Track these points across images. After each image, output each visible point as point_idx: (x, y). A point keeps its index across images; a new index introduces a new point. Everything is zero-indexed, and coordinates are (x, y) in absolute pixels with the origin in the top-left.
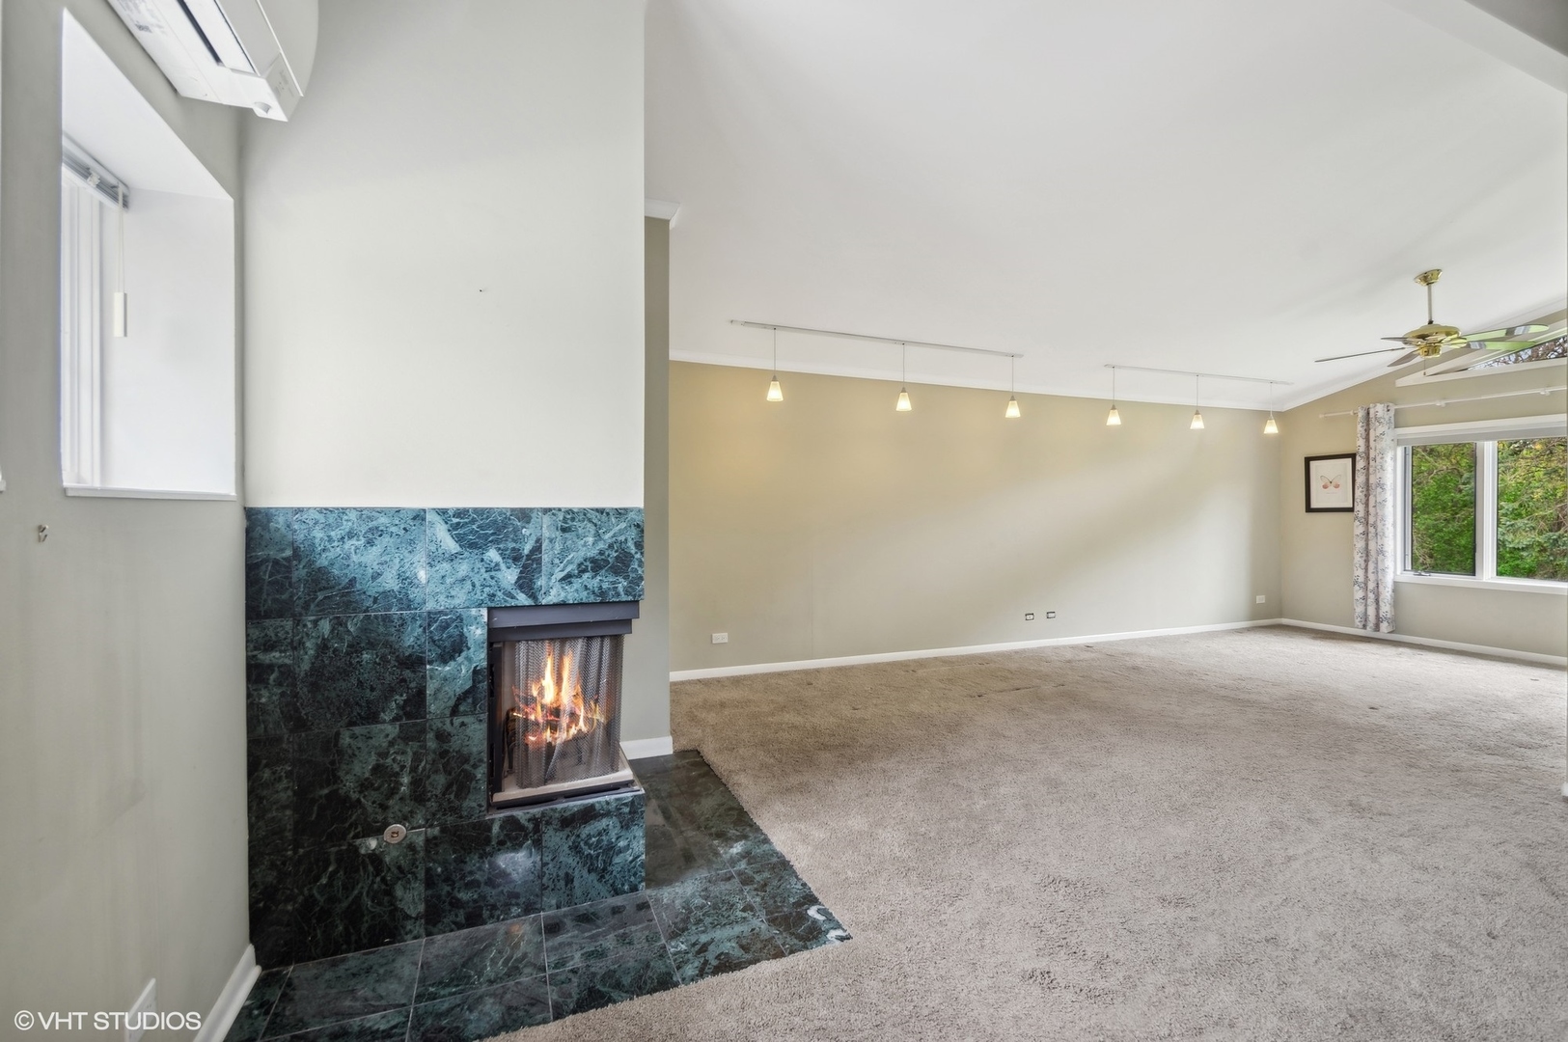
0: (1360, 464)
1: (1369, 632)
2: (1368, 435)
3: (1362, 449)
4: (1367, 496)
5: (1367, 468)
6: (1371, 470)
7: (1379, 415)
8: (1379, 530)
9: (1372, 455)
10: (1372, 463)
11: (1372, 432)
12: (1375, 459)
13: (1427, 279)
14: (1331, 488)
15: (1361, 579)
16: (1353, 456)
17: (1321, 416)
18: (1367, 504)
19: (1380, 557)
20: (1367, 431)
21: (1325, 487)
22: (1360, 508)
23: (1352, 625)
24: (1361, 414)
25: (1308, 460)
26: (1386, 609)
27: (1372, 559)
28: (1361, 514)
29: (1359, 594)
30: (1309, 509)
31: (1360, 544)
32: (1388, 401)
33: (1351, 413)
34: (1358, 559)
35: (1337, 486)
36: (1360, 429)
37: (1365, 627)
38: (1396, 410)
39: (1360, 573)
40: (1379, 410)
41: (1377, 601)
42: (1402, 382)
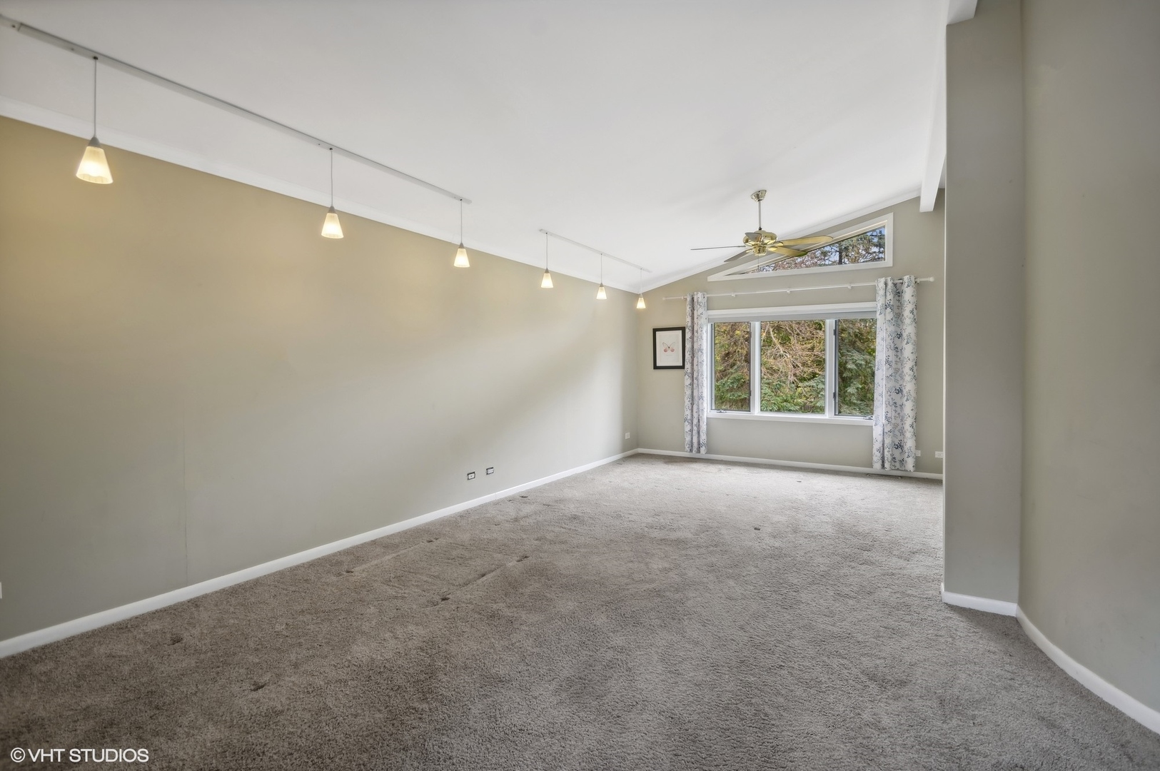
0: (688, 335)
1: (694, 454)
2: (693, 314)
3: (690, 324)
4: (693, 357)
5: (692, 338)
6: (695, 339)
7: (700, 300)
8: (700, 381)
9: (695, 329)
10: (695, 334)
11: (695, 312)
12: (697, 332)
13: (759, 196)
14: (669, 351)
15: (689, 417)
16: (683, 329)
17: (664, 299)
18: (692, 365)
19: (700, 401)
20: (693, 310)
21: (665, 351)
22: (688, 366)
23: (683, 450)
24: (689, 299)
25: (655, 331)
26: (703, 437)
27: (696, 403)
28: (689, 371)
29: (688, 428)
30: (656, 367)
31: (688, 392)
32: (704, 291)
33: (682, 298)
34: (687, 403)
35: (673, 351)
36: (688, 309)
37: (691, 451)
38: (708, 297)
39: (688, 412)
40: (699, 297)
41: (699, 433)
42: (712, 278)
